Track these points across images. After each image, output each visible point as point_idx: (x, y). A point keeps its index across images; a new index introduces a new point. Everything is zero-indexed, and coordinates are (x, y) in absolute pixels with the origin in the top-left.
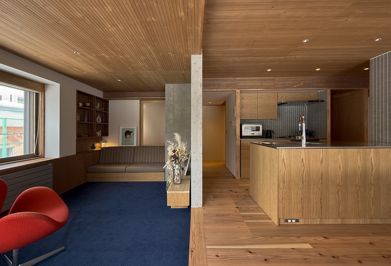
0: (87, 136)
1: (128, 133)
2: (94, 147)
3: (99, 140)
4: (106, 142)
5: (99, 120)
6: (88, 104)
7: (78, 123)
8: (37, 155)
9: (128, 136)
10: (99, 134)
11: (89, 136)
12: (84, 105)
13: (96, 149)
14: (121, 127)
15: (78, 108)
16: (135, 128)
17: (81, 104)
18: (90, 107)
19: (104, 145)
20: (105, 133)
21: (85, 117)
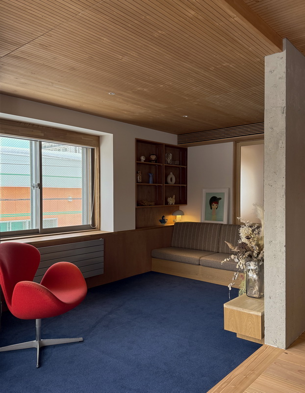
0: (153, 203)
1: (214, 200)
2: (163, 221)
3: (173, 211)
4: (182, 214)
5: (172, 178)
6: (153, 157)
7: (139, 186)
8: (93, 227)
9: (214, 206)
10: (171, 201)
11: (156, 204)
12: (148, 159)
13: (166, 225)
14: (204, 190)
15: (138, 164)
16: (226, 191)
17: (143, 158)
18: (156, 161)
19: (179, 218)
20: (182, 200)
21: (149, 176)
